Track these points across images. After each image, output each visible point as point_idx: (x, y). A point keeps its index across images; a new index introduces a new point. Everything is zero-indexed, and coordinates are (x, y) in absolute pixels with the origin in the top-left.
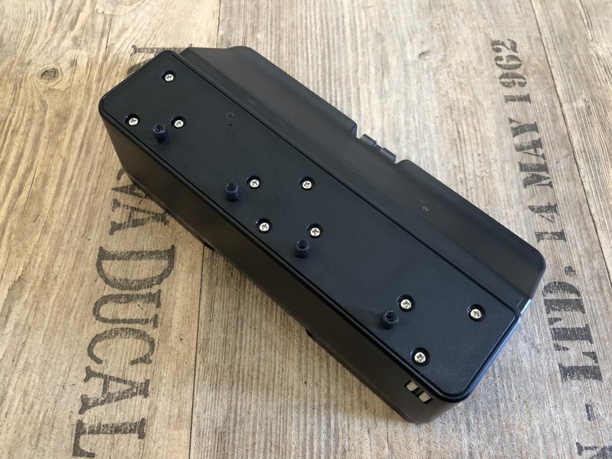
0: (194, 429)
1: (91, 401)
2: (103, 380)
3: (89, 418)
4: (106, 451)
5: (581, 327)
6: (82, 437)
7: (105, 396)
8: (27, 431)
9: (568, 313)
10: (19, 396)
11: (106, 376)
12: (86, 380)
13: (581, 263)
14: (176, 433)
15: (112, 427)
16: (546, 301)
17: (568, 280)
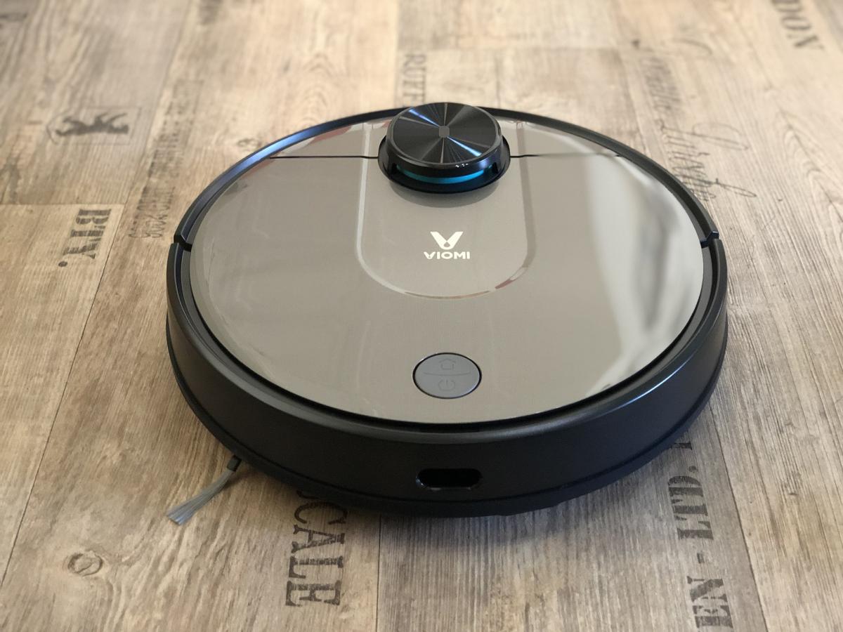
0: (381, 563)
1: (300, 546)
2: (308, 534)
3: (298, 555)
4: (314, 575)
5: (699, 505)
6: (295, 567)
7: (311, 542)
8: (253, 562)
9: (689, 497)
10: (244, 542)
11: (310, 532)
12: (295, 533)
13: (704, 464)
14: (367, 564)
15: (317, 561)
16: (670, 489)
17: (692, 475)
